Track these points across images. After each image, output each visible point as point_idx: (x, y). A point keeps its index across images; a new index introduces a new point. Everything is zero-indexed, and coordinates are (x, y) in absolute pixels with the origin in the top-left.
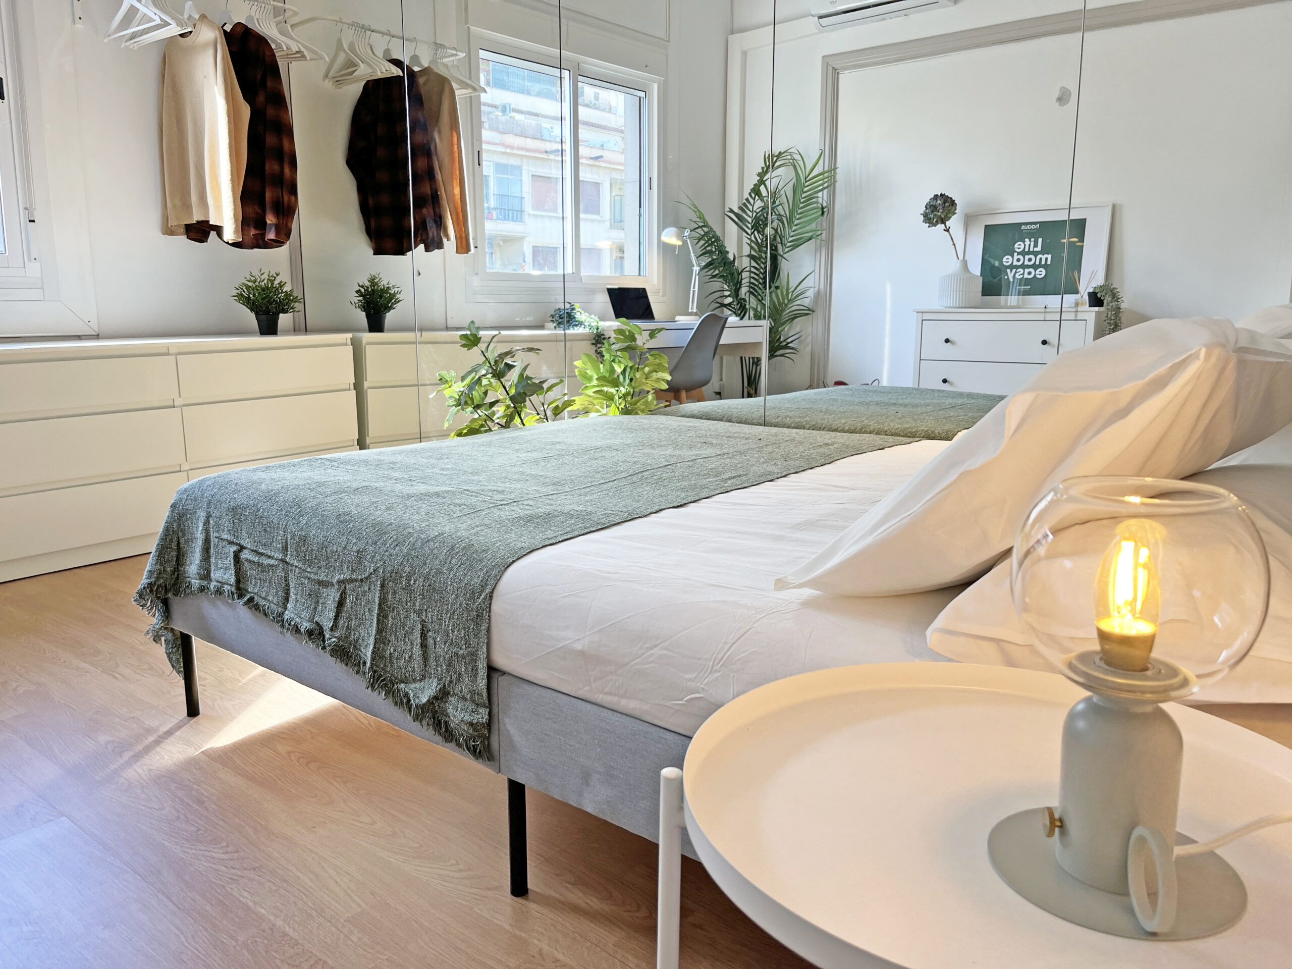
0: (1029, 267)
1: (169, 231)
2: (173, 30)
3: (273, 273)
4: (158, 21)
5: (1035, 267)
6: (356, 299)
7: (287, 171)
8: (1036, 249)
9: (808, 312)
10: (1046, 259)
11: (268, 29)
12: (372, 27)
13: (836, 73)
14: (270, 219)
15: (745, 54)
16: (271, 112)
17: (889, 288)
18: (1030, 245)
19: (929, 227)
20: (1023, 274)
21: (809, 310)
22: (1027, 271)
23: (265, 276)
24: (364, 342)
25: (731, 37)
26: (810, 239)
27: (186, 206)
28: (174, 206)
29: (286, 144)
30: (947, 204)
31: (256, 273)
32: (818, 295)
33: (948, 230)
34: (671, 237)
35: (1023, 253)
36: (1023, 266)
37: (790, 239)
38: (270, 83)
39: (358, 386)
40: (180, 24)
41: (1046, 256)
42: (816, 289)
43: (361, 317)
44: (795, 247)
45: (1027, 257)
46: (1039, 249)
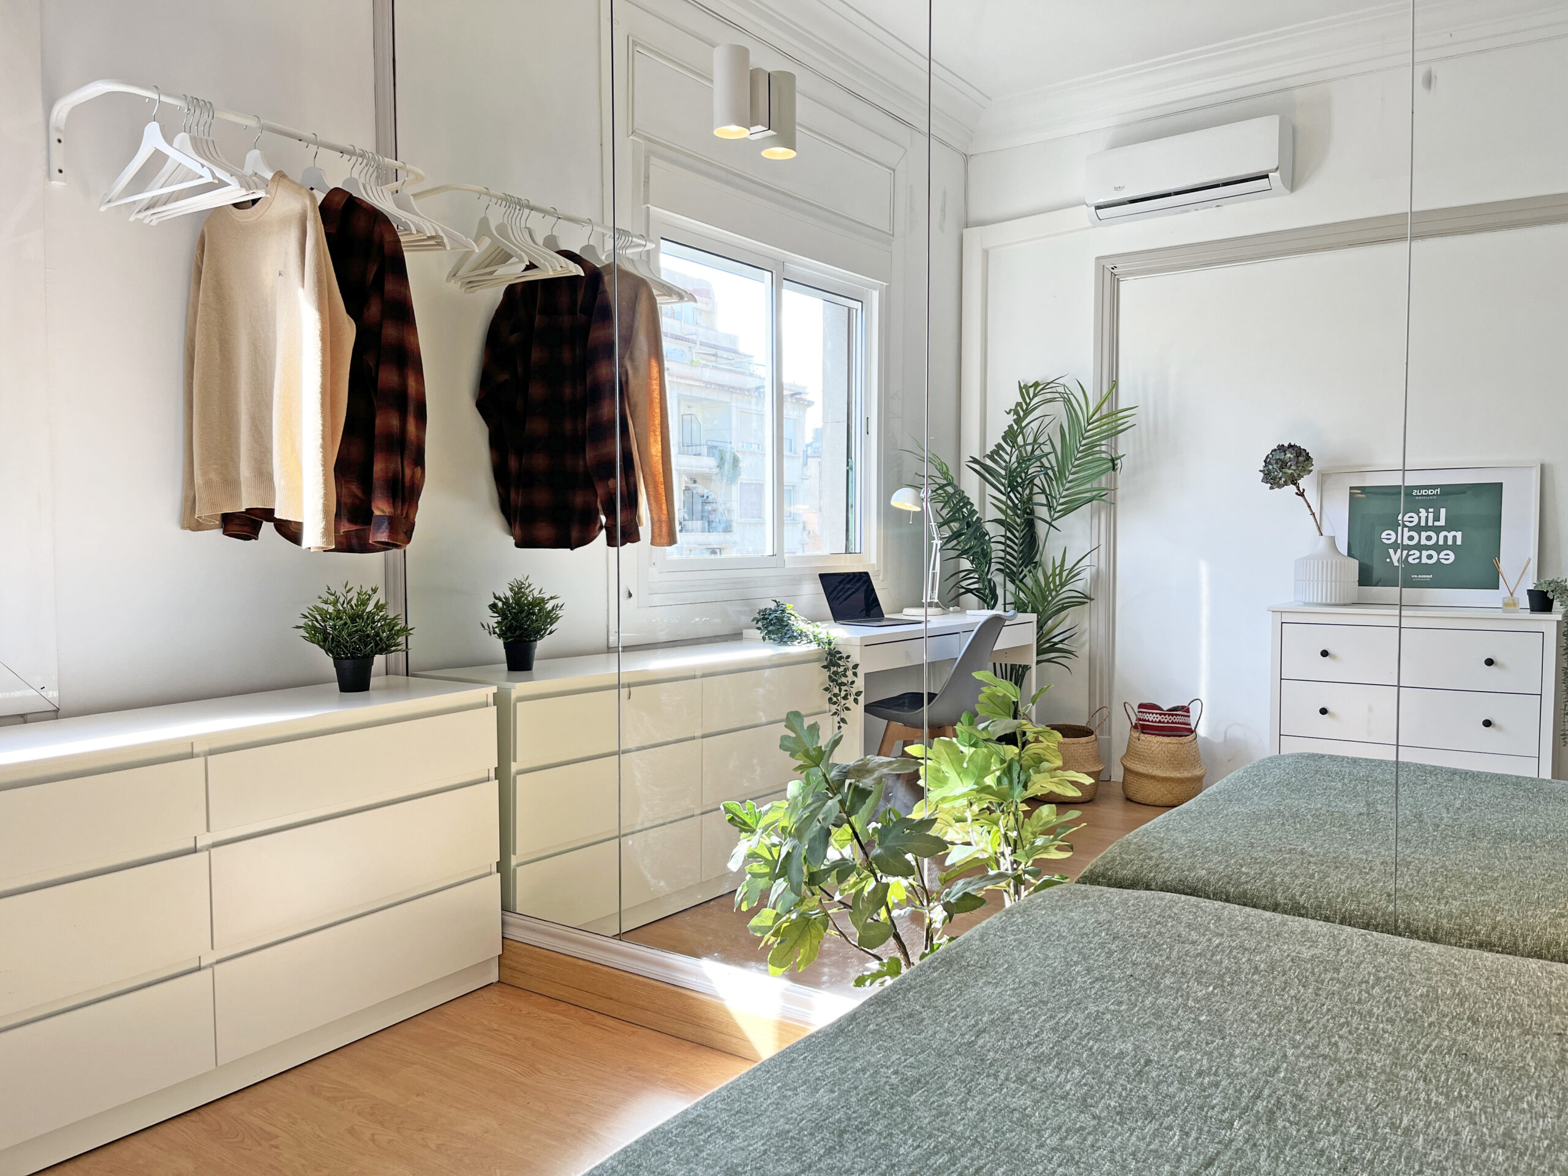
0: (1427, 548)
1: (192, 523)
2: (234, 193)
3: (367, 589)
4: (208, 179)
5: (1438, 548)
6: (493, 620)
7: (411, 427)
8: (1436, 524)
9: (1084, 599)
10: (1455, 537)
11: (381, 199)
12: (532, 203)
13: (1115, 280)
14: (381, 508)
15: (986, 253)
16: (390, 332)
17: (1204, 569)
18: (1427, 518)
19: (1271, 488)
20: (1420, 558)
21: (1086, 597)
22: (1425, 553)
23: (353, 595)
24: (514, 696)
25: (965, 231)
26: (1090, 500)
27: (231, 483)
28: (208, 483)
29: (412, 383)
30: (1301, 459)
31: (340, 591)
32: (1096, 578)
33: (1301, 494)
34: (904, 500)
35: (1418, 529)
36: (1419, 547)
37: (1062, 500)
38: (389, 286)
39: (502, 773)
40: (245, 184)
41: (1453, 533)
42: (1094, 569)
43: (498, 646)
44: (1066, 512)
45: (1424, 534)
46: (1442, 522)
